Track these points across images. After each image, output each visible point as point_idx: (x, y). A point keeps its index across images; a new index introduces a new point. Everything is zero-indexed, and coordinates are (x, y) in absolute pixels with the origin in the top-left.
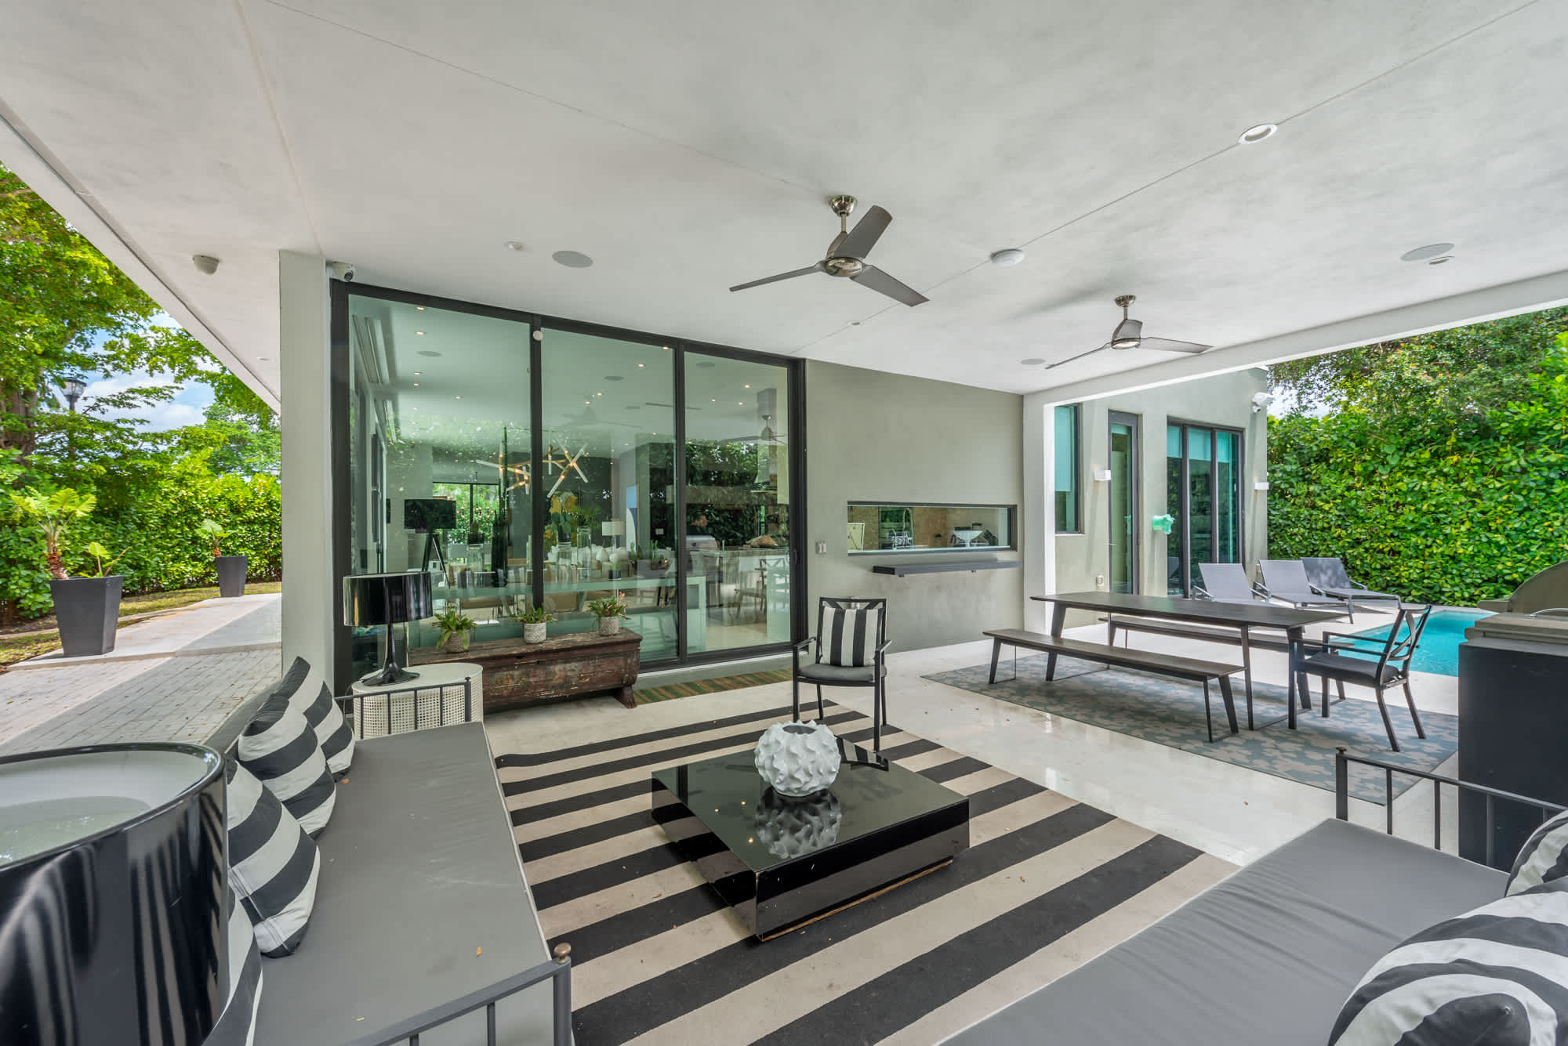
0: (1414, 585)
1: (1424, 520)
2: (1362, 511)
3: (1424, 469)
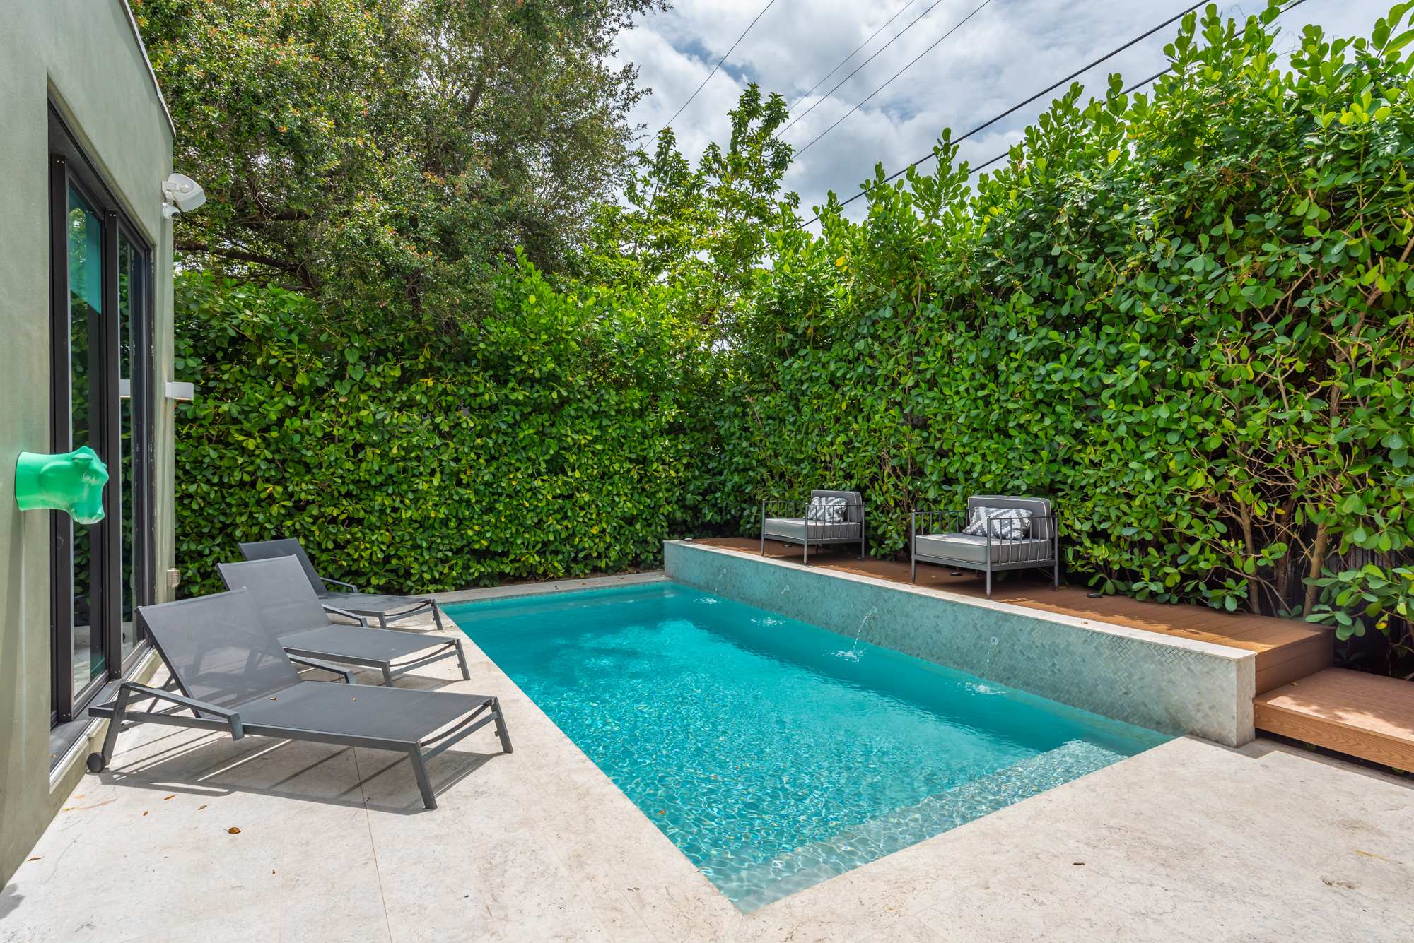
0: (376, 569)
1: (392, 470)
2: (310, 453)
3: (390, 394)
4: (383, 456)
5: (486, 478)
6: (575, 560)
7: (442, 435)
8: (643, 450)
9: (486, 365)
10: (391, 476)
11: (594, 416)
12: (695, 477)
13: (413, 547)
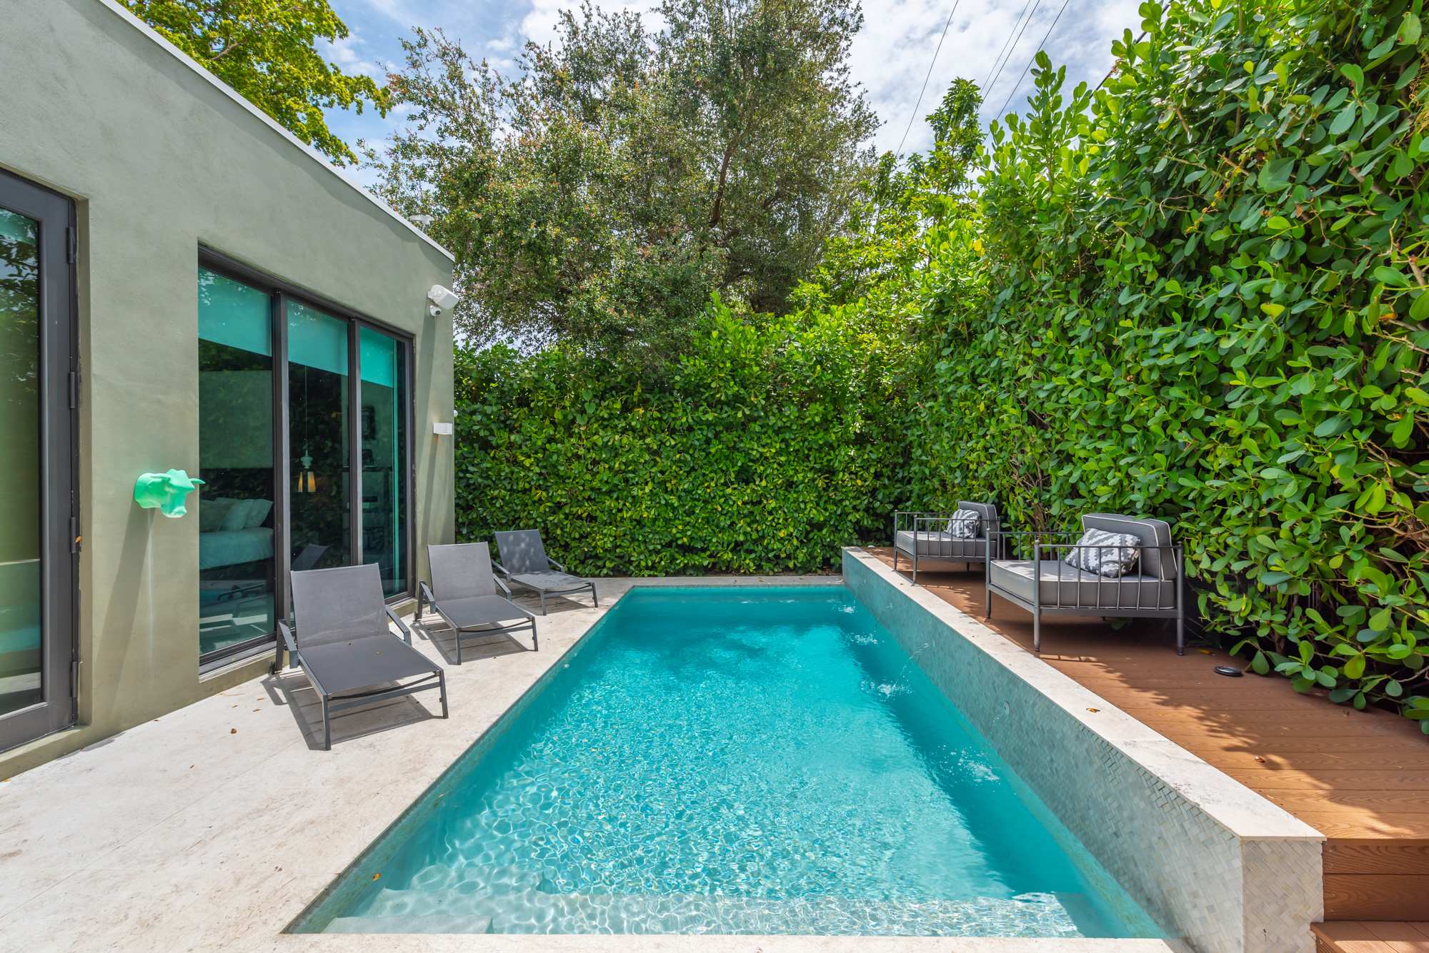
0: (608, 555)
1: (616, 481)
2: (562, 468)
3: (616, 422)
5: (686, 486)
6: (769, 560)
7: (651, 451)
8: (829, 461)
9: (683, 392)
10: (616, 485)
11: (778, 432)
12: (885, 486)
13: (633, 540)
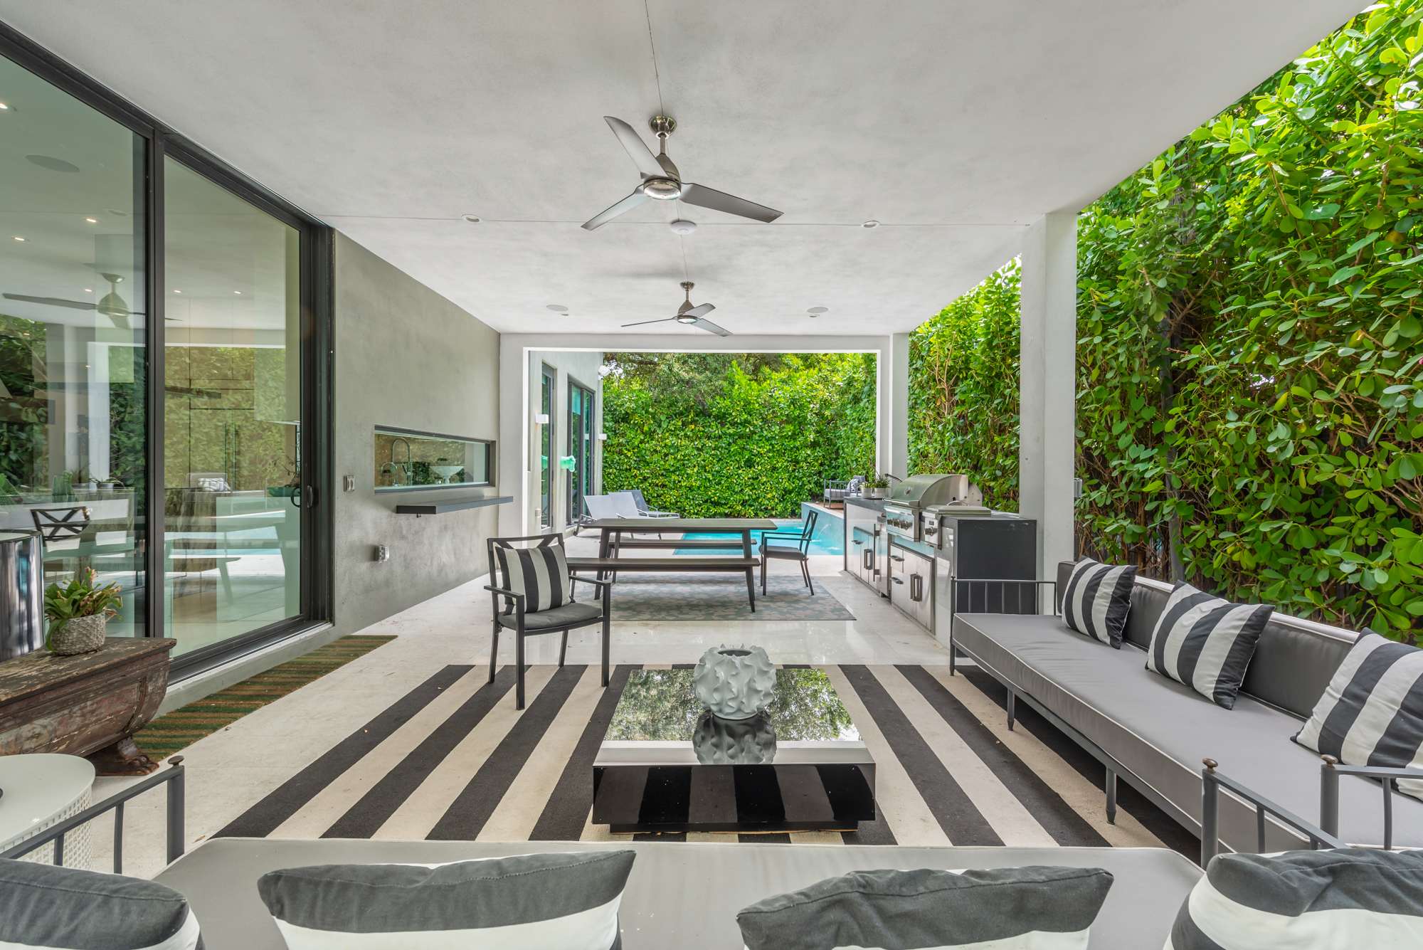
2: (648, 458)
3: (678, 432)
4: (675, 458)
5: (717, 469)
6: (761, 510)
7: (698, 449)
8: (796, 456)
9: (717, 417)
10: (678, 467)
11: (768, 440)
12: (826, 471)
13: (687, 498)
